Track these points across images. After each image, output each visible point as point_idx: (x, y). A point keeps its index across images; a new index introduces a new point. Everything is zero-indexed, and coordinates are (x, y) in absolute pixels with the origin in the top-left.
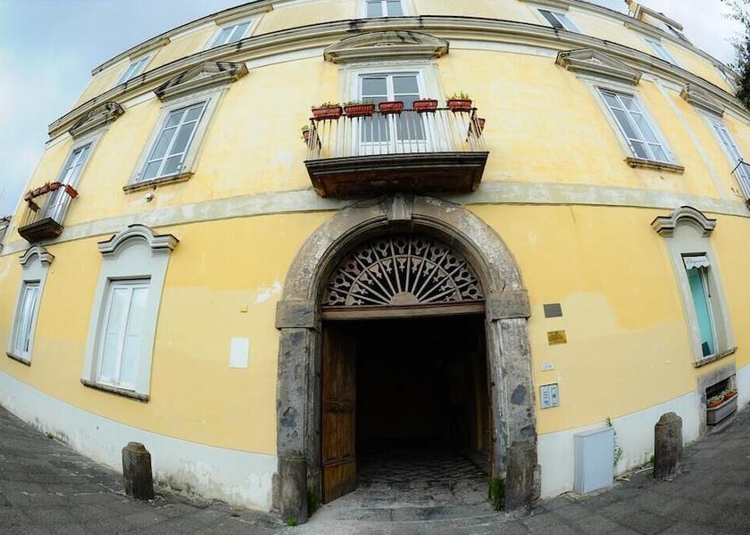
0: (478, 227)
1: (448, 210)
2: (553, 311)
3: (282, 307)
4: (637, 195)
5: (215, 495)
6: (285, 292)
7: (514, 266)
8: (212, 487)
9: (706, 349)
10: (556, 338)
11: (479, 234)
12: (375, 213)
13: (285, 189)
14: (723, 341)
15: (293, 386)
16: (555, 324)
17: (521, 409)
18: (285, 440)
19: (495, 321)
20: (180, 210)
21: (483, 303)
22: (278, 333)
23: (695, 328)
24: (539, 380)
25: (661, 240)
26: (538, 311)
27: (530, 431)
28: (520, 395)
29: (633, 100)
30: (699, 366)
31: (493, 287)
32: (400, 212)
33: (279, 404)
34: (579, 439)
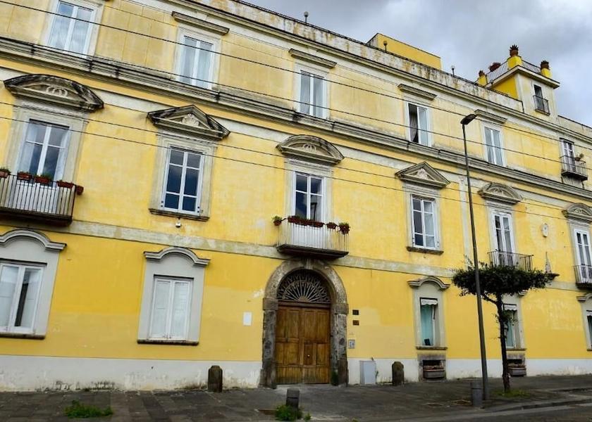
0: (335, 276)
1: (326, 267)
2: (356, 312)
3: (266, 301)
4: (405, 266)
5: (233, 385)
6: (266, 295)
7: (345, 294)
8: (233, 381)
9: (427, 342)
10: (356, 323)
11: (335, 279)
12: (300, 265)
13: (263, 244)
14: (438, 342)
15: (270, 332)
16: (356, 318)
17: (342, 347)
18: (266, 354)
19: (336, 314)
20: (206, 242)
21: (330, 304)
22: (263, 312)
23: (419, 331)
24: (349, 338)
25: (411, 291)
26: (351, 312)
27: (345, 355)
28: (342, 341)
29: (433, 203)
30: (420, 348)
31: (337, 301)
32: (309, 267)
33: (264, 340)
34: (362, 363)
